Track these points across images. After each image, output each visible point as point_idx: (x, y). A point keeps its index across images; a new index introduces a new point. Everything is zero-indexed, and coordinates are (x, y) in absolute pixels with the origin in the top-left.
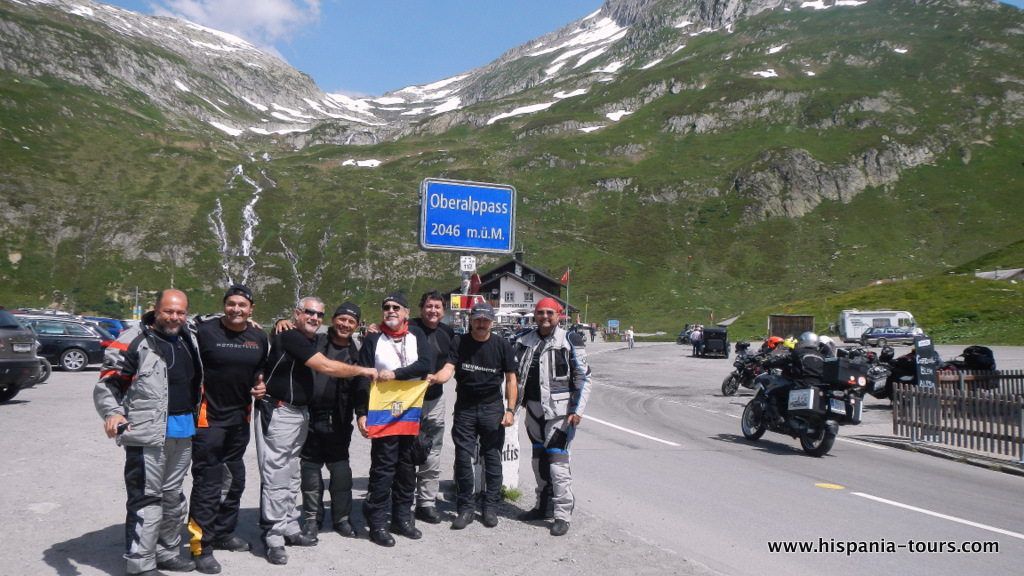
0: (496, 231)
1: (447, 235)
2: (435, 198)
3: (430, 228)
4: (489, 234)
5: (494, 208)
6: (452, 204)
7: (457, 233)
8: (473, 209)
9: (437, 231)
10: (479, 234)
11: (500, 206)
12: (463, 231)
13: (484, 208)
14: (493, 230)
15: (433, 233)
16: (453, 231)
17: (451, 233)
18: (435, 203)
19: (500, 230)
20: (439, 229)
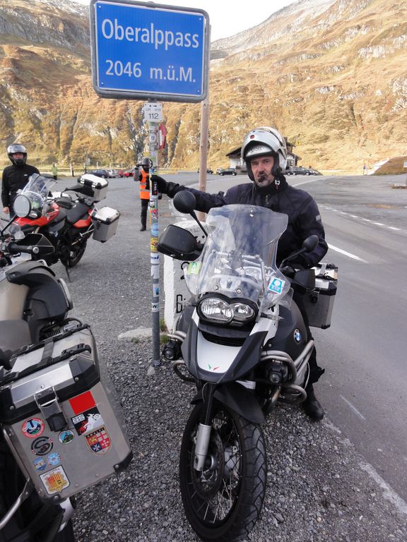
0: (186, 71)
1: (126, 75)
4: (177, 75)
5: (182, 40)
8: (157, 41)
9: (113, 71)
11: (190, 38)
12: (145, 70)
14: (182, 69)
15: (108, 73)
16: (133, 70)
17: (130, 73)
19: (190, 70)
20: (116, 68)
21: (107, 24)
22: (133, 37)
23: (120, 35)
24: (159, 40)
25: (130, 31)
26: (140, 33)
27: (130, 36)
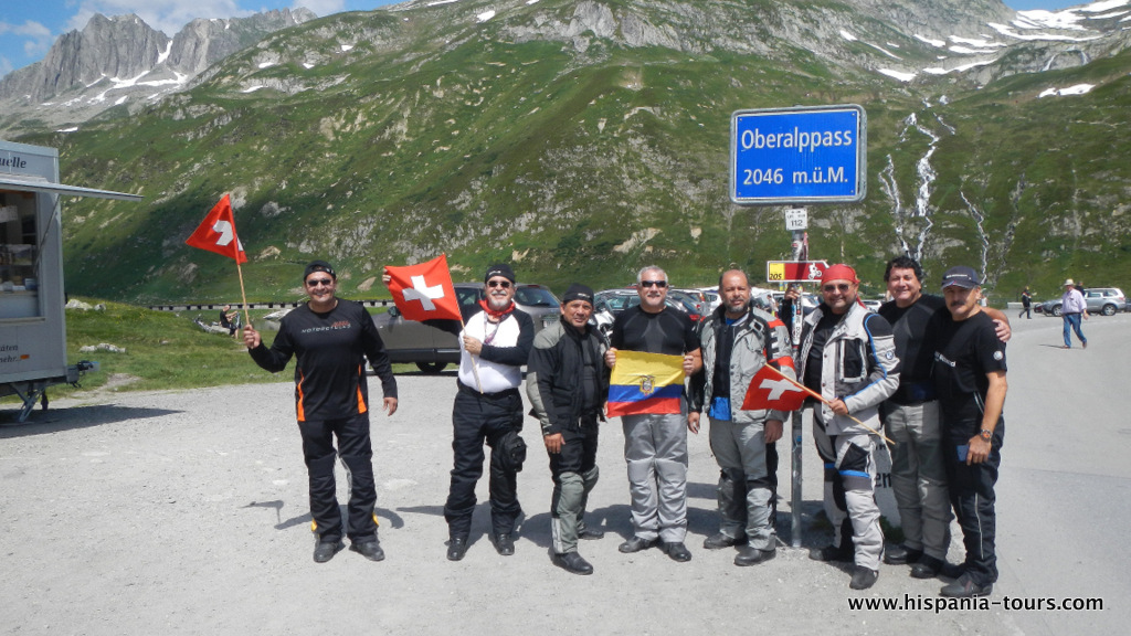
0: (836, 172)
1: (765, 183)
2: (748, 137)
3: (741, 176)
4: (825, 176)
5: (831, 139)
6: (771, 141)
7: (778, 179)
8: (801, 144)
9: (751, 179)
10: (810, 177)
11: (841, 136)
12: (787, 175)
13: (816, 141)
14: (831, 170)
15: (746, 182)
16: (774, 176)
17: (770, 180)
18: (748, 142)
19: (841, 169)
20: (754, 176)
21: (748, 135)
22: (776, 143)
23: (760, 143)
24: (804, 141)
25: (771, 138)
26: (782, 139)
27: (771, 144)
